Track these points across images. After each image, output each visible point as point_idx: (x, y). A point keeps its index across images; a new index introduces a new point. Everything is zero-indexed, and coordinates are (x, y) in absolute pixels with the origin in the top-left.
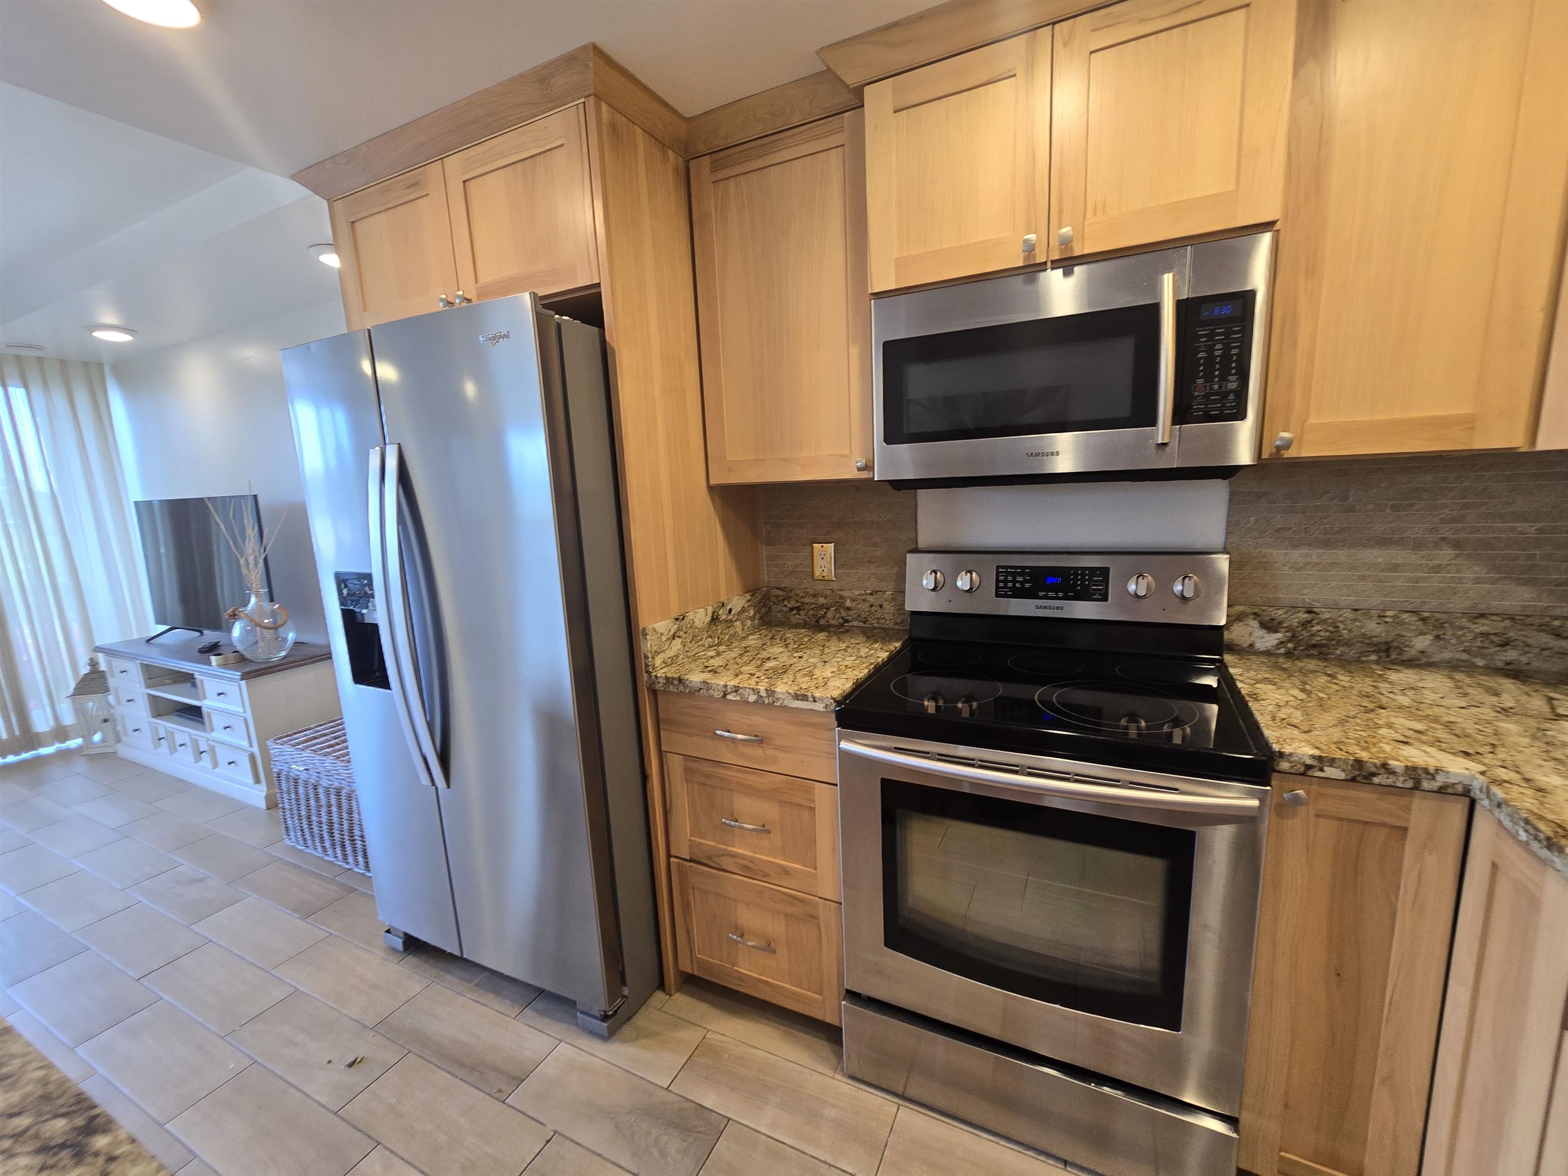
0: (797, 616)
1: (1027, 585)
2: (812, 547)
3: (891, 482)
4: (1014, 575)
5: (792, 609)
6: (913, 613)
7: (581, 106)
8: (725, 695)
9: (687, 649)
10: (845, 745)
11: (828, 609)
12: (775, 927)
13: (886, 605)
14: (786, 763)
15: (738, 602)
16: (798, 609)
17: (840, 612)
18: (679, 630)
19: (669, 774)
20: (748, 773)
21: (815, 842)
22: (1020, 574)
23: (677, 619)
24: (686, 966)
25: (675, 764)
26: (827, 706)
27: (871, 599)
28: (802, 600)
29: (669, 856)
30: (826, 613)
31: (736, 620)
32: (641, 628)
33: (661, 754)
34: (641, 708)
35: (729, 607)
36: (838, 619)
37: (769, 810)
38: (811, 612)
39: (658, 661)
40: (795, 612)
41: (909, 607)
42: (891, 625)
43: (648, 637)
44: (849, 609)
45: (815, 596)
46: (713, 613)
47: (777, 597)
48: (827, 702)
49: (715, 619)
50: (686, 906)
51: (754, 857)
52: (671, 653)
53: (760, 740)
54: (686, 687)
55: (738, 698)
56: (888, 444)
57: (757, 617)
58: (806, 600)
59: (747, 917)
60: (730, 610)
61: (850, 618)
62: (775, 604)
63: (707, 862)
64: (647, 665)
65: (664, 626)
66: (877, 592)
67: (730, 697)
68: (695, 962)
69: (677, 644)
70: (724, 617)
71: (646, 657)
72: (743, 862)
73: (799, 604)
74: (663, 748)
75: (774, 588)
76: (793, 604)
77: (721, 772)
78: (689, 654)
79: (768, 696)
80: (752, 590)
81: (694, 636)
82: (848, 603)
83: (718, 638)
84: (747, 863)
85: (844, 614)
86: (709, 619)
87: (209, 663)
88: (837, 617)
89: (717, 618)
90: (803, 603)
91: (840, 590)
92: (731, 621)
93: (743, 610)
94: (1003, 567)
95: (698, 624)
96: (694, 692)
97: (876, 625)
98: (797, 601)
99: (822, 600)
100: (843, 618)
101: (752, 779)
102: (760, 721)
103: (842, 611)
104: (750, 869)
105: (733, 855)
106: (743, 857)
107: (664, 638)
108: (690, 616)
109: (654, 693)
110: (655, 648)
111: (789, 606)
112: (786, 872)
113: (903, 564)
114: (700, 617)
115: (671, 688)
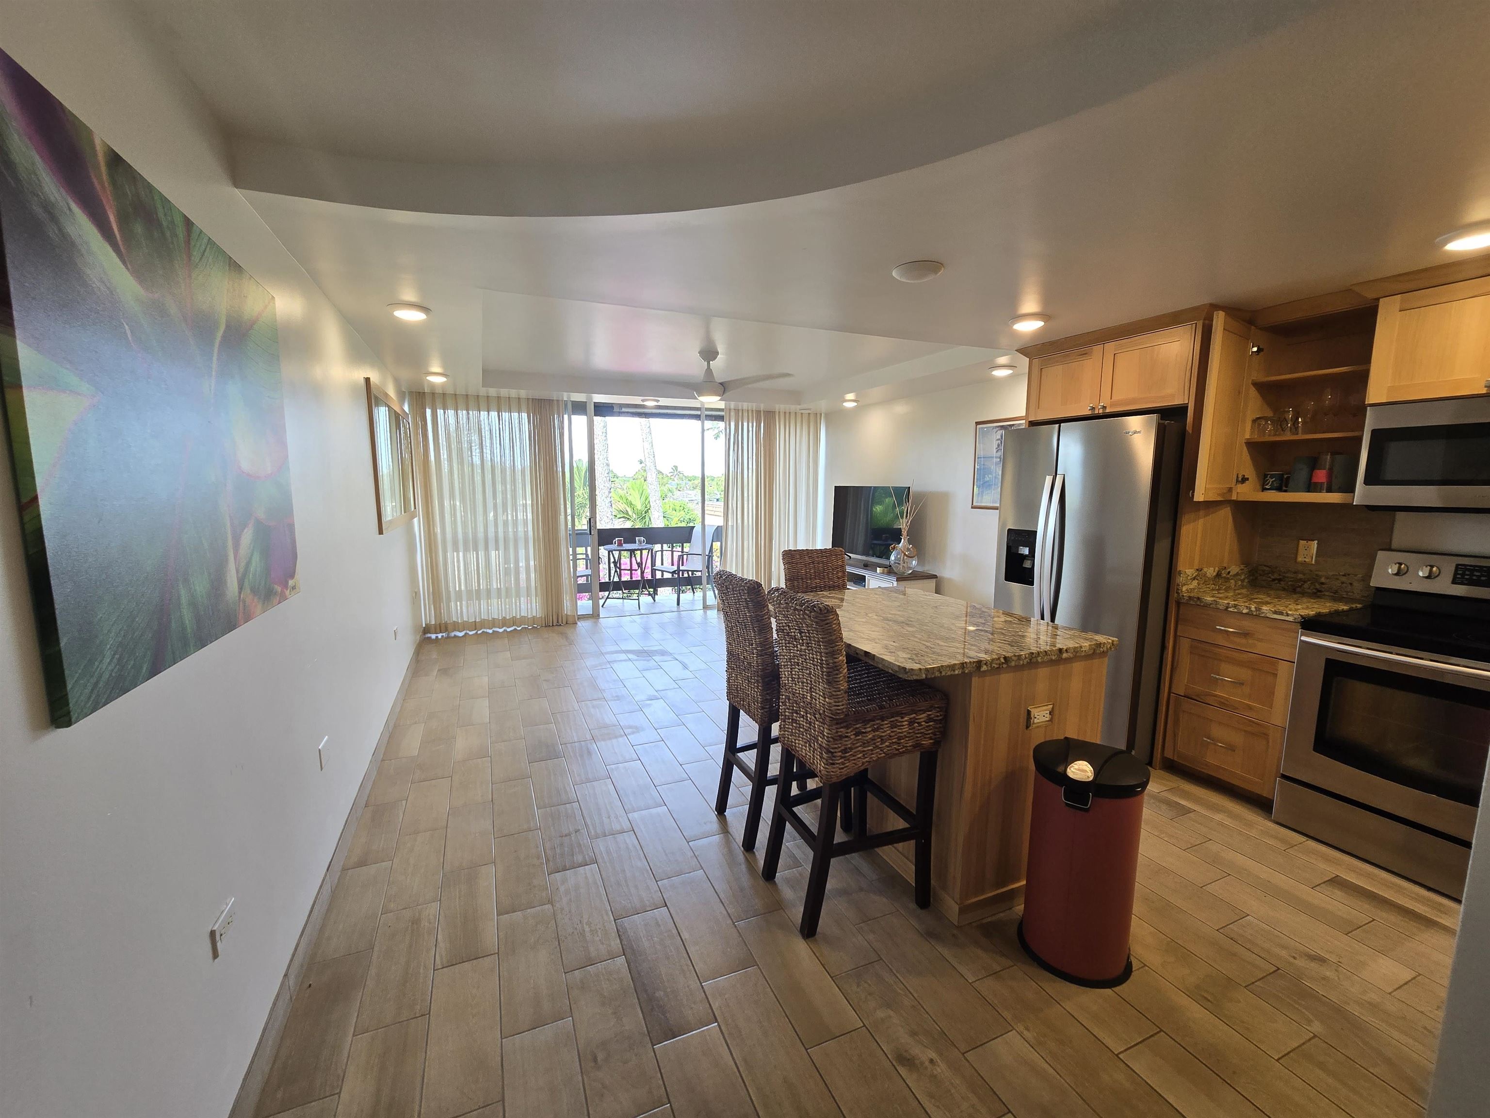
0: (1278, 585)
1: (1483, 578)
2: (1299, 542)
3: (1367, 507)
4: (1472, 571)
5: (1274, 580)
6: (1378, 589)
7: (1194, 325)
8: (1227, 608)
9: (1200, 587)
10: (1304, 638)
11: (1305, 582)
12: (1237, 739)
13: (1355, 584)
14: (1261, 648)
15: (1234, 569)
16: (1280, 580)
17: (1315, 585)
18: (1197, 576)
19: (1179, 649)
20: (1232, 651)
21: (1273, 693)
22: (1477, 571)
23: (1197, 570)
24: (1169, 754)
25: (1185, 645)
26: (1295, 619)
27: (1344, 579)
28: (1284, 574)
29: (1170, 692)
30: (1302, 584)
31: (1232, 579)
32: (1178, 570)
33: (1175, 635)
34: (1169, 610)
35: (1229, 570)
36: (1312, 590)
37: (1245, 674)
38: (1289, 583)
39: (1184, 589)
40: (1276, 582)
41: (1373, 583)
42: (1358, 597)
43: (1182, 575)
44: (1322, 583)
45: (1295, 573)
46: (1218, 571)
47: (1263, 571)
48: (1296, 616)
49: (1219, 575)
50: (1177, 722)
51: (1229, 698)
52: (1191, 587)
53: (1246, 635)
54: (1201, 602)
55: (1236, 610)
56: (1366, 485)
57: (1246, 580)
58: (1288, 575)
59: (1217, 731)
60: (1229, 573)
61: (1323, 590)
62: (1261, 575)
63: (1195, 698)
64: (1178, 589)
65: (1190, 572)
66: (1349, 575)
67: (1229, 609)
68: (1176, 753)
69: (1195, 583)
70: (1225, 575)
71: (1178, 585)
72: (1219, 699)
73: (1281, 577)
74: (1178, 634)
75: (1261, 565)
76: (1276, 576)
77: (1217, 650)
78: (1201, 590)
79: (1256, 611)
80: (1246, 561)
81: (1205, 581)
82: (1323, 580)
83: (1219, 586)
84: (1222, 700)
85: (1318, 586)
86: (1215, 574)
87: (876, 572)
88: (1311, 588)
89: (1220, 575)
90: (1284, 577)
91: (1316, 571)
92: (1228, 578)
93: (1237, 574)
94: (1460, 565)
95: (1208, 575)
96: (1207, 606)
97: (1345, 596)
98: (1280, 575)
99: (1300, 576)
100: (1316, 589)
101: (1236, 655)
102: (1247, 624)
103: (1317, 584)
104: (1224, 704)
105: (1216, 696)
106: (1222, 697)
107: (1189, 578)
108: (1205, 570)
109: (1178, 604)
110: (1184, 582)
111: (1273, 577)
112: (1250, 708)
113: (1373, 558)
114: (1211, 572)
115: (1192, 602)
